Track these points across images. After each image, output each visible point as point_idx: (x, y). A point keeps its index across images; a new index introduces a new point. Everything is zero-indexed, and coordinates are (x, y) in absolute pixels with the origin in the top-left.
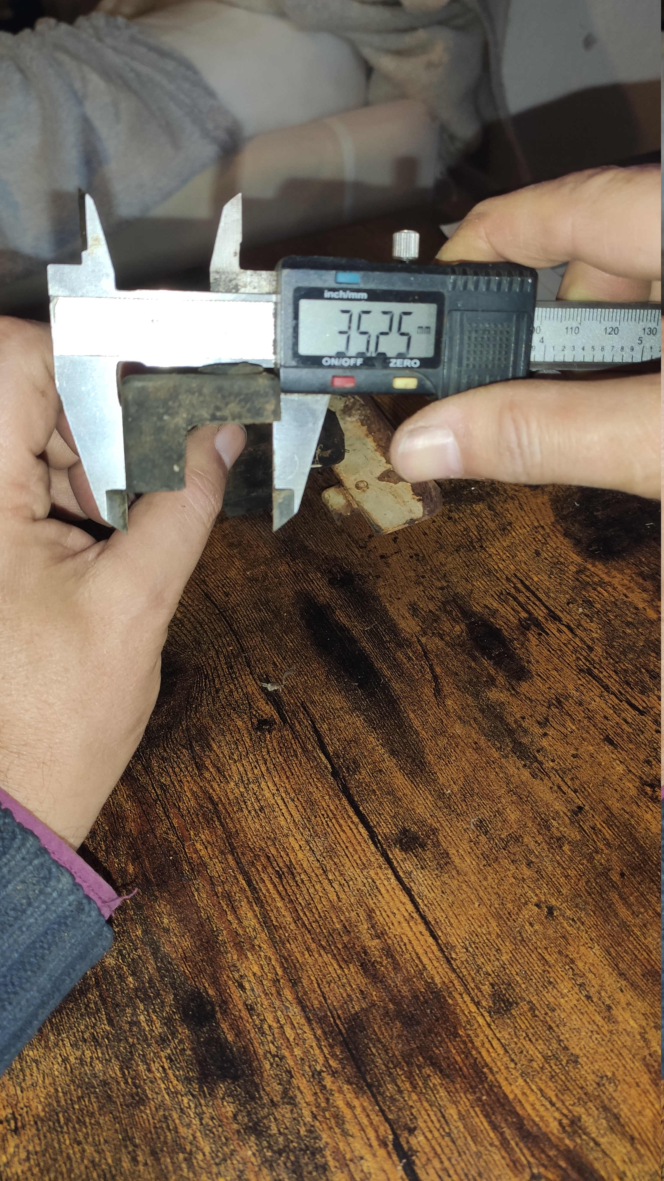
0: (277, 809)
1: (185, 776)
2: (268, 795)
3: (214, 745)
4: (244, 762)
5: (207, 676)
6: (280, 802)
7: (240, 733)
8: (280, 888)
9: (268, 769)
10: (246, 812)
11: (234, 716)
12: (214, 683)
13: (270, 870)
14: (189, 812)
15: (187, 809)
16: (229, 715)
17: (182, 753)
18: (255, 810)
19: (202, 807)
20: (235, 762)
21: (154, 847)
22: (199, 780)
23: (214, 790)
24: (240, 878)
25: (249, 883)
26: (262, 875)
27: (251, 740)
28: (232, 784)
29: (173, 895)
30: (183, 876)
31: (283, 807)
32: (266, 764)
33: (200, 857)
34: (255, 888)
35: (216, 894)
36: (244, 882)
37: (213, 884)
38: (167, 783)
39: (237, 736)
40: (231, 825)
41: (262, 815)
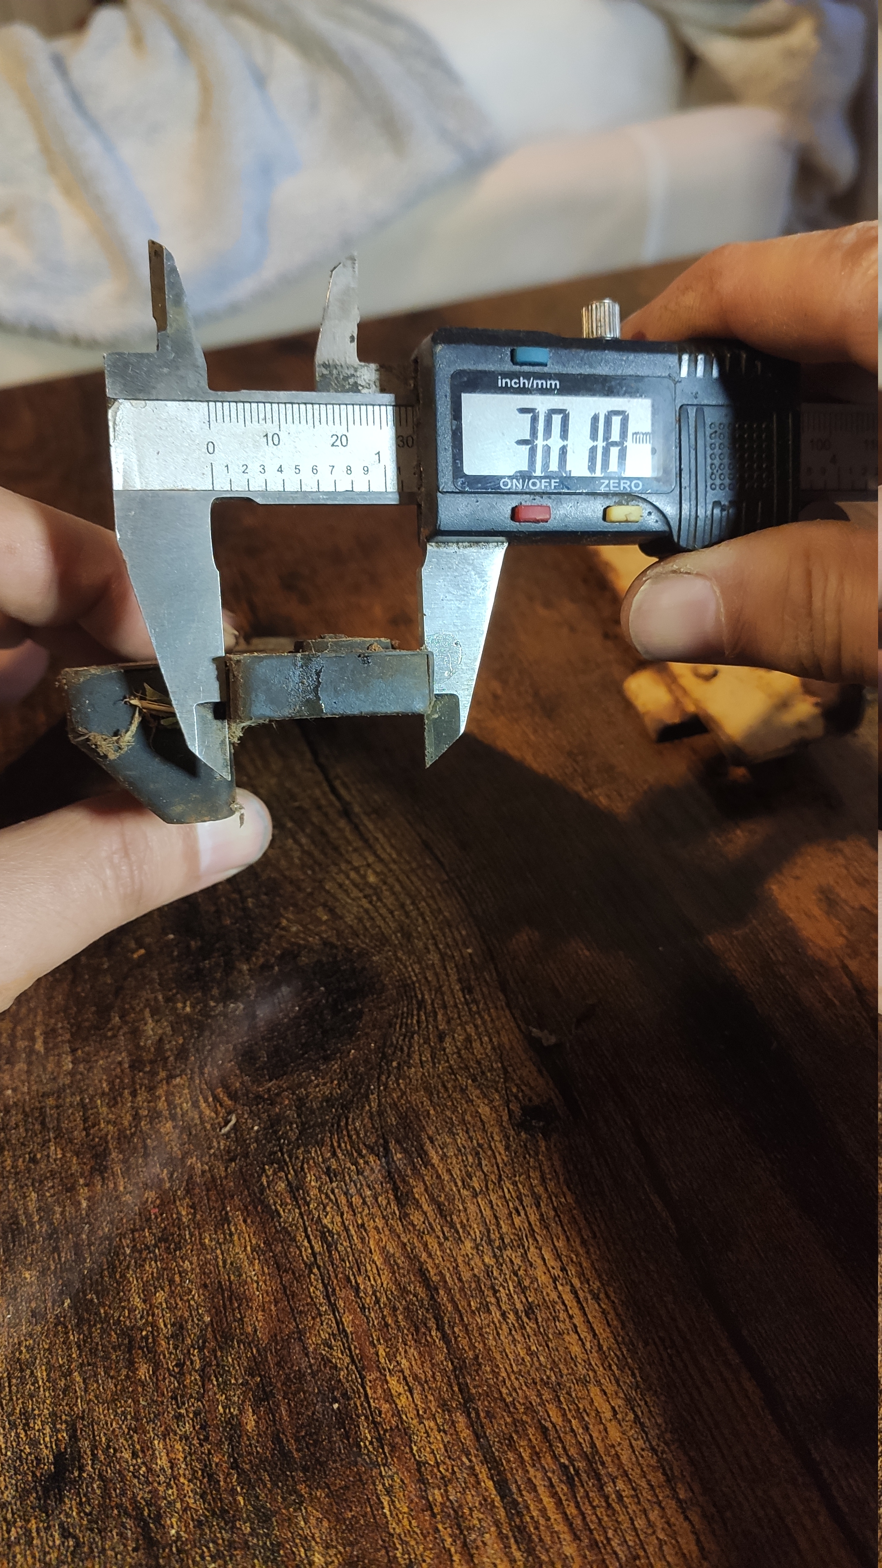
0: (563, 1315)
1: (372, 1217)
2: (543, 1279)
3: (432, 1153)
4: (493, 1197)
5: (421, 1004)
6: (568, 1297)
7: (484, 1130)
8: (572, 1510)
9: (542, 1219)
10: (496, 1315)
11: (473, 1093)
12: (435, 1020)
13: (547, 1461)
14: (377, 1301)
15: (374, 1293)
16: (463, 1091)
17: (366, 1163)
18: (516, 1313)
19: (404, 1291)
20: (475, 1195)
21: (301, 1376)
22: (399, 1229)
23: (430, 1255)
24: (483, 1472)
25: (502, 1487)
26: (532, 1471)
27: (507, 1148)
28: (469, 1244)
29: (338, 1497)
30: (360, 1454)
31: (575, 1311)
32: (538, 1206)
33: (398, 1413)
34: (515, 1503)
35: (430, 1507)
36: (490, 1484)
37: (422, 1480)
38: (337, 1228)
39: (479, 1136)
40: (464, 1342)
41: (530, 1326)
